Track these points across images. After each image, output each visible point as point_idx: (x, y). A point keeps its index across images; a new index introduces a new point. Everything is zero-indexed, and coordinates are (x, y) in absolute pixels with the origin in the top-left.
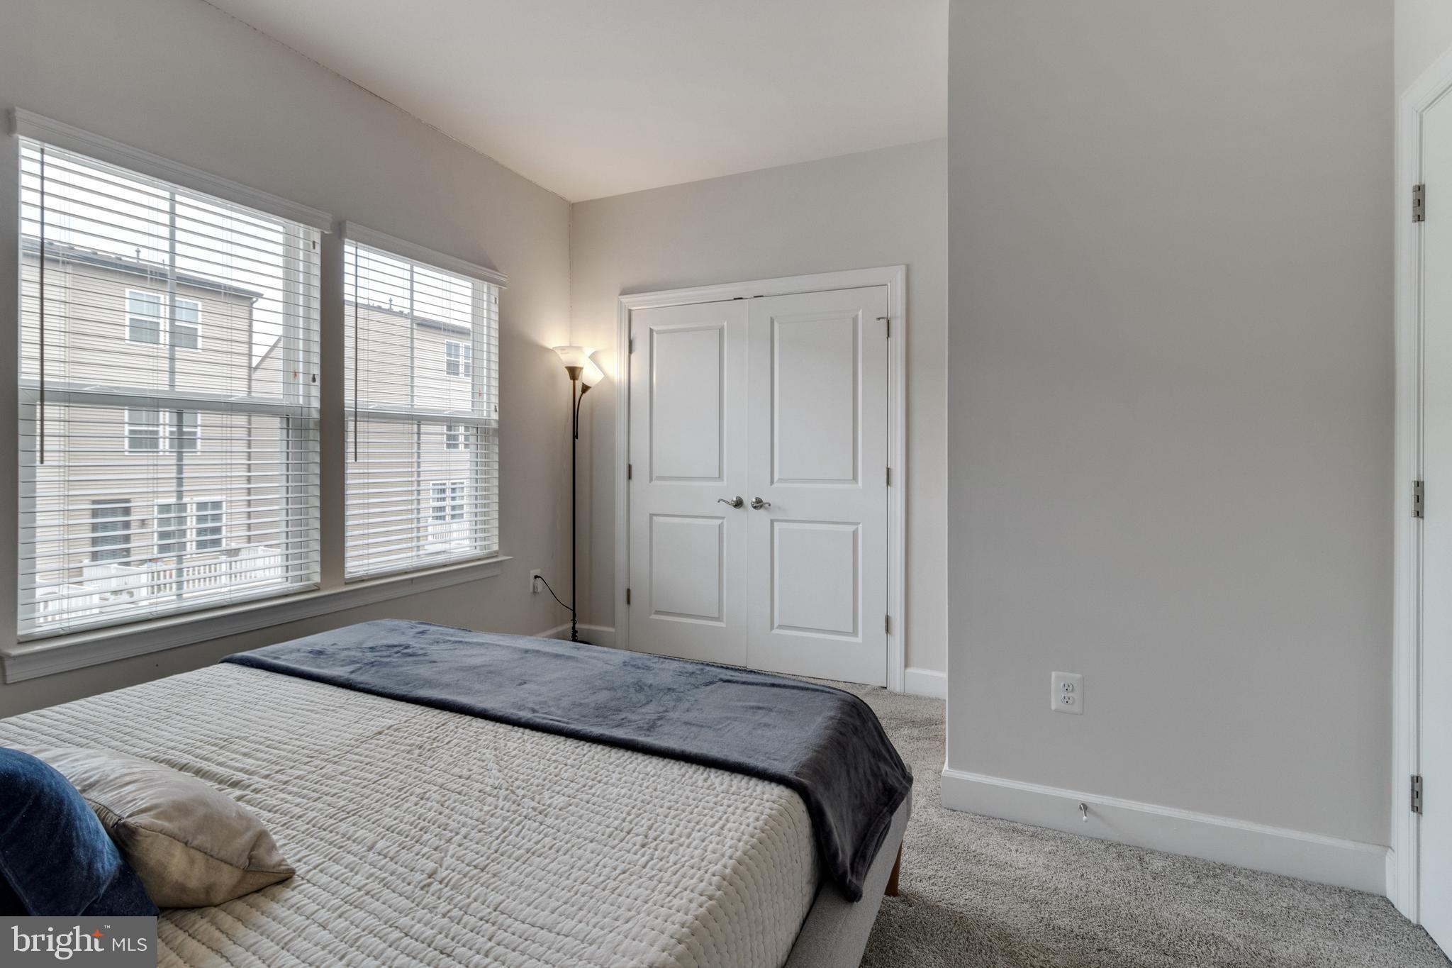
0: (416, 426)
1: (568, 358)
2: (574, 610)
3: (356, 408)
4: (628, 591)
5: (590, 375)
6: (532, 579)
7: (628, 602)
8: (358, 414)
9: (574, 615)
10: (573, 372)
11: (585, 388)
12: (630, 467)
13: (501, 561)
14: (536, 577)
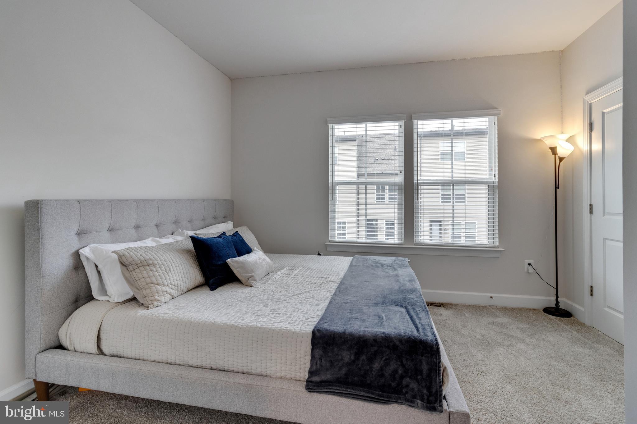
0: (452, 186)
1: (549, 143)
2: (557, 289)
3: (417, 181)
4: (591, 287)
5: (564, 150)
6: (526, 265)
7: (591, 294)
8: (418, 183)
9: (557, 292)
10: (553, 150)
11: (561, 159)
12: (591, 206)
13: (500, 251)
14: (530, 264)
